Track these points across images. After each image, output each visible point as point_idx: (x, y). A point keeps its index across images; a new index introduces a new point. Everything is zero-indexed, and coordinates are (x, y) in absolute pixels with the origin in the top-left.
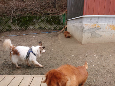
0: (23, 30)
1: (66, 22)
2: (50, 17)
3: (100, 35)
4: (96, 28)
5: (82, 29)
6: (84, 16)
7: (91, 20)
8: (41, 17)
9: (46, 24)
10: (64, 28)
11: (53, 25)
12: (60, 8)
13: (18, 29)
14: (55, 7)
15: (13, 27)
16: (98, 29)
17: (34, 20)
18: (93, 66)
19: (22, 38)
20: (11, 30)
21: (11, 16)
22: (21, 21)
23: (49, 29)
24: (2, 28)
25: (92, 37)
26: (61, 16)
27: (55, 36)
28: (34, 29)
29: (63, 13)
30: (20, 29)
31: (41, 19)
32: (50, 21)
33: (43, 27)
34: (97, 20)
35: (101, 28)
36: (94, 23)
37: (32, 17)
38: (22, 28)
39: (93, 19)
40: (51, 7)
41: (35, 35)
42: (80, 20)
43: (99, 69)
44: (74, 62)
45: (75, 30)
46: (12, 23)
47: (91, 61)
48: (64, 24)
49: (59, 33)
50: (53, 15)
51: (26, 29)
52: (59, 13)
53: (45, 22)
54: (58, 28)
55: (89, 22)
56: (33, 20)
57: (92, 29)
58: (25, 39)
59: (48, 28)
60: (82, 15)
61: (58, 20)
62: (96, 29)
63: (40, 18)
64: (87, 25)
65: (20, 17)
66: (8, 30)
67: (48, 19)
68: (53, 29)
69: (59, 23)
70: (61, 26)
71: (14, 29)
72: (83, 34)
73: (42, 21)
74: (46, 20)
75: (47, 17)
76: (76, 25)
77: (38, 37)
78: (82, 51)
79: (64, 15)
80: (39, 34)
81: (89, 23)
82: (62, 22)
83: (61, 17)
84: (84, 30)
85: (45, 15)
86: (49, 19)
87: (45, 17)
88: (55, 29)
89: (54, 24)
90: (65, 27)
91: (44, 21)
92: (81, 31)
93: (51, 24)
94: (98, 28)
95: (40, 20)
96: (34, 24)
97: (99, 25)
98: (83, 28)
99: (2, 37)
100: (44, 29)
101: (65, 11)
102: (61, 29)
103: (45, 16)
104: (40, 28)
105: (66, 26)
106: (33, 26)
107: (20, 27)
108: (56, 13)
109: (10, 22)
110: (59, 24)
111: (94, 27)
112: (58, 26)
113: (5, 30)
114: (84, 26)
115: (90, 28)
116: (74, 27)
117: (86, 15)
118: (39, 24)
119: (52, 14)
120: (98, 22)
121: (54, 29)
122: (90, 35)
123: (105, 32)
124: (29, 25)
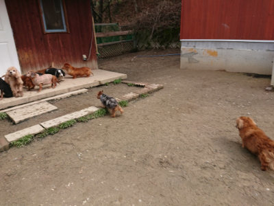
3: (197, 61)
7: (188, 44)
13: (158, 48)
20: (150, 48)
22: (162, 37)
24: (142, 46)
25: (190, 62)
38: (163, 46)
55: (186, 46)
64: (184, 49)
65: (163, 30)
71: (153, 47)
72: (181, 58)
84: (182, 54)
94: (195, 53)
97: (196, 50)
107: (160, 44)
111: (191, 52)
115: (187, 53)
120: (195, 47)
122: (188, 60)
123: (202, 57)
124: (171, 42)
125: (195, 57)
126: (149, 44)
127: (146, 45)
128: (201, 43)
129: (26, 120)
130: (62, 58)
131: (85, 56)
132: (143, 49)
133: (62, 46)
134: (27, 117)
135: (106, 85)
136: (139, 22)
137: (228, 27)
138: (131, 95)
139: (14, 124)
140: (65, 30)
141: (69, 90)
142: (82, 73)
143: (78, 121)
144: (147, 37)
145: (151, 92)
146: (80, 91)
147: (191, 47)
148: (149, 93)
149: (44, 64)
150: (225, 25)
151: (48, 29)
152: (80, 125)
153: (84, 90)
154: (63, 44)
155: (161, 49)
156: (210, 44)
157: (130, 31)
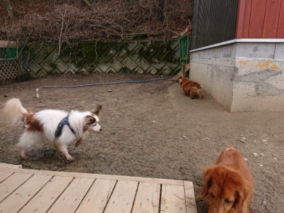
0: (84, 76)
1: (189, 56)
2: (149, 44)
3: (280, 90)
4: (268, 70)
5: (233, 74)
6: (238, 40)
7: (255, 50)
8: (127, 44)
9: (139, 60)
10: (184, 71)
11: (156, 63)
12: (174, 22)
13: (74, 73)
14: (162, 19)
15: (62, 67)
16: (273, 73)
17: (111, 52)
18: (261, 165)
19: (82, 94)
20: (57, 73)
21: (57, 41)
22: (80, 54)
23: (145, 72)
24: (38, 69)
25: (258, 94)
26: (175, 40)
27: (160, 90)
28: (110, 72)
29: (182, 34)
30: (77, 73)
31: (127, 50)
32: (148, 53)
33: (131, 68)
34: (271, 52)
35: (281, 72)
36: (264, 58)
37: (106, 44)
38: (83, 69)
39: (260, 47)
40: (151, 19)
41: (112, 86)
42: (226, 51)
43: (275, 174)
44: (209, 155)
45: (212, 75)
46: (59, 57)
47: (255, 154)
48: (182, 61)
49: (171, 82)
50: (156, 39)
51: (91, 72)
52: (172, 34)
53: (136, 56)
54: (167, 72)
55: (251, 56)
56: (109, 51)
57: (259, 73)
58: (90, 95)
59: (142, 72)
60: (234, 37)
61: (167, 50)
62: (267, 73)
63: (125, 45)
64: (245, 63)
65: (79, 45)
66: (50, 73)
67: (143, 48)
68: (154, 72)
69: (170, 58)
70: (175, 66)
71: (63, 71)
72: (235, 85)
73: (128, 53)
74: (137, 52)
75: (141, 43)
76: (215, 63)
77: (120, 91)
78: (231, 129)
79: (185, 39)
80: (121, 85)
81: (251, 59)
82: (178, 55)
83: (176, 43)
84: (239, 75)
85: (136, 38)
86: (145, 49)
87: (136, 44)
88: (159, 72)
89: (157, 61)
90: (184, 68)
91: (134, 53)
92: (229, 78)
93: (150, 61)
94: (275, 72)
95: (125, 51)
96: (110, 61)
97: (277, 64)
98: (236, 69)
99: (37, 90)
100: (134, 72)
101: (187, 29)
102: (173, 73)
103: (136, 41)
104: (125, 70)
105: (187, 66)
106: (108, 65)
107: (78, 66)
108: (163, 34)
109: (55, 56)
110: (171, 61)
111: (265, 68)
112: (166, 67)
113: (43, 74)
114: (238, 65)
115: (253, 71)
116: (210, 67)
117: (242, 38)
118: (121, 60)
119: (153, 35)
120: (273, 57)
121: (156, 74)
122: (254, 89)
125: (272, 81)
126: (54, 66)
144: (48, 54)
155: (80, 75)
157: (12, 42)
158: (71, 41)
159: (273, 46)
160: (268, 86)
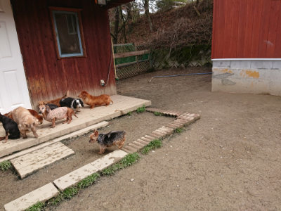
3: (234, 83)
4: (227, 73)
7: (221, 63)
13: (176, 67)
15: (171, 64)
17: (201, 52)
19: (170, 81)
20: (167, 67)
21: (170, 48)
22: (181, 55)
25: (223, 84)
28: (198, 66)
30: (178, 67)
34: (229, 65)
35: (233, 74)
37: (198, 47)
38: (182, 65)
39: (224, 62)
41: (190, 77)
46: (170, 57)
55: (219, 66)
56: (199, 51)
57: (223, 74)
58: (173, 81)
64: (216, 69)
65: (182, 49)
71: (171, 66)
81: (219, 68)
94: (230, 74)
96: (199, 58)
97: (232, 70)
99: (152, 78)
104: (208, 64)
106: (198, 61)
107: (179, 63)
111: (225, 72)
115: (220, 73)
117: (214, 58)
120: (230, 67)
122: (221, 82)
123: (240, 79)
124: (191, 60)
125: (230, 78)
126: (167, 63)
127: (163, 65)
128: (238, 63)
129: (35, 172)
130: (78, 86)
131: (103, 82)
132: (160, 68)
133: (78, 72)
134: (36, 167)
135: (128, 114)
136: (155, 41)
137: (272, 44)
138: (163, 130)
139: (20, 178)
140: (81, 54)
141: (87, 125)
142: (101, 101)
143: (102, 174)
144: (164, 56)
145: (187, 125)
146: (99, 125)
147: (224, 67)
148: (184, 126)
149: (58, 93)
150: (269, 42)
151: (62, 53)
152: (105, 180)
153: (104, 123)
154: (79, 69)
155: (180, 68)
156: (249, 63)
157: (146, 51)
158: (177, 47)
159: (229, 62)
160: (228, 80)
